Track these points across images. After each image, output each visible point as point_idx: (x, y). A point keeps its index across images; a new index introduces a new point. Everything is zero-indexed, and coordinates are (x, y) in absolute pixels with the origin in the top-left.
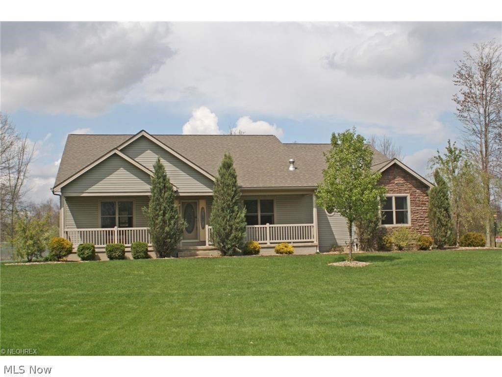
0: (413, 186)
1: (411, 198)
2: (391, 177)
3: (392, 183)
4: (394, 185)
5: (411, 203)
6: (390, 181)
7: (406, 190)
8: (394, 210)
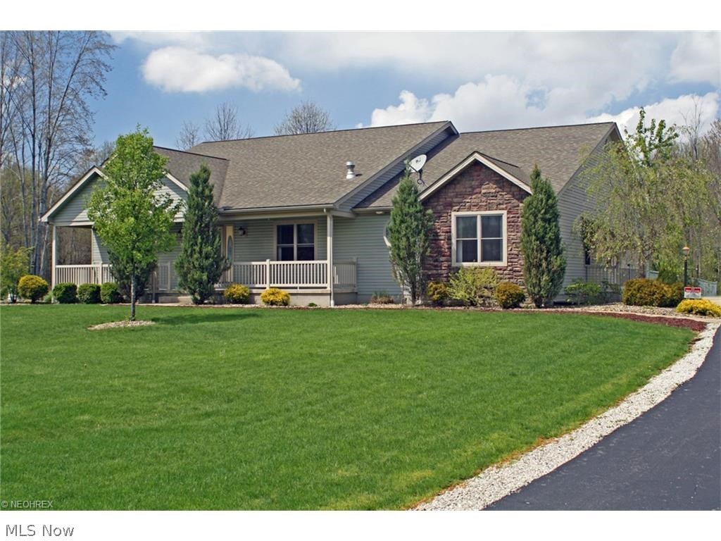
0: (514, 196)
1: (508, 218)
2: (475, 183)
3: (477, 193)
4: (480, 195)
5: (508, 225)
6: (474, 189)
7: (500, 204)
8: (479, 238)
